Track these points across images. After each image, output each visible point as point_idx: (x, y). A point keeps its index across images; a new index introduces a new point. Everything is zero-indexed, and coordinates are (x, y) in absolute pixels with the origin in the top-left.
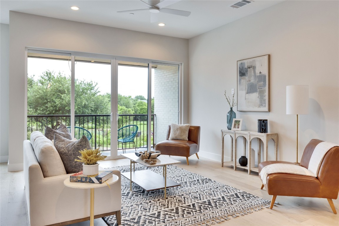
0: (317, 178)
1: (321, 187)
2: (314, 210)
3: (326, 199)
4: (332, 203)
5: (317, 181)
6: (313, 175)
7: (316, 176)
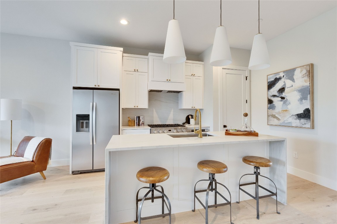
0: (33, 161)
1: (36, 166)
2: (30, 183)
3: (39, 173)
4: (43, 173)
5: (33, 163)
6: (29, 160)
7: (32, 160)
